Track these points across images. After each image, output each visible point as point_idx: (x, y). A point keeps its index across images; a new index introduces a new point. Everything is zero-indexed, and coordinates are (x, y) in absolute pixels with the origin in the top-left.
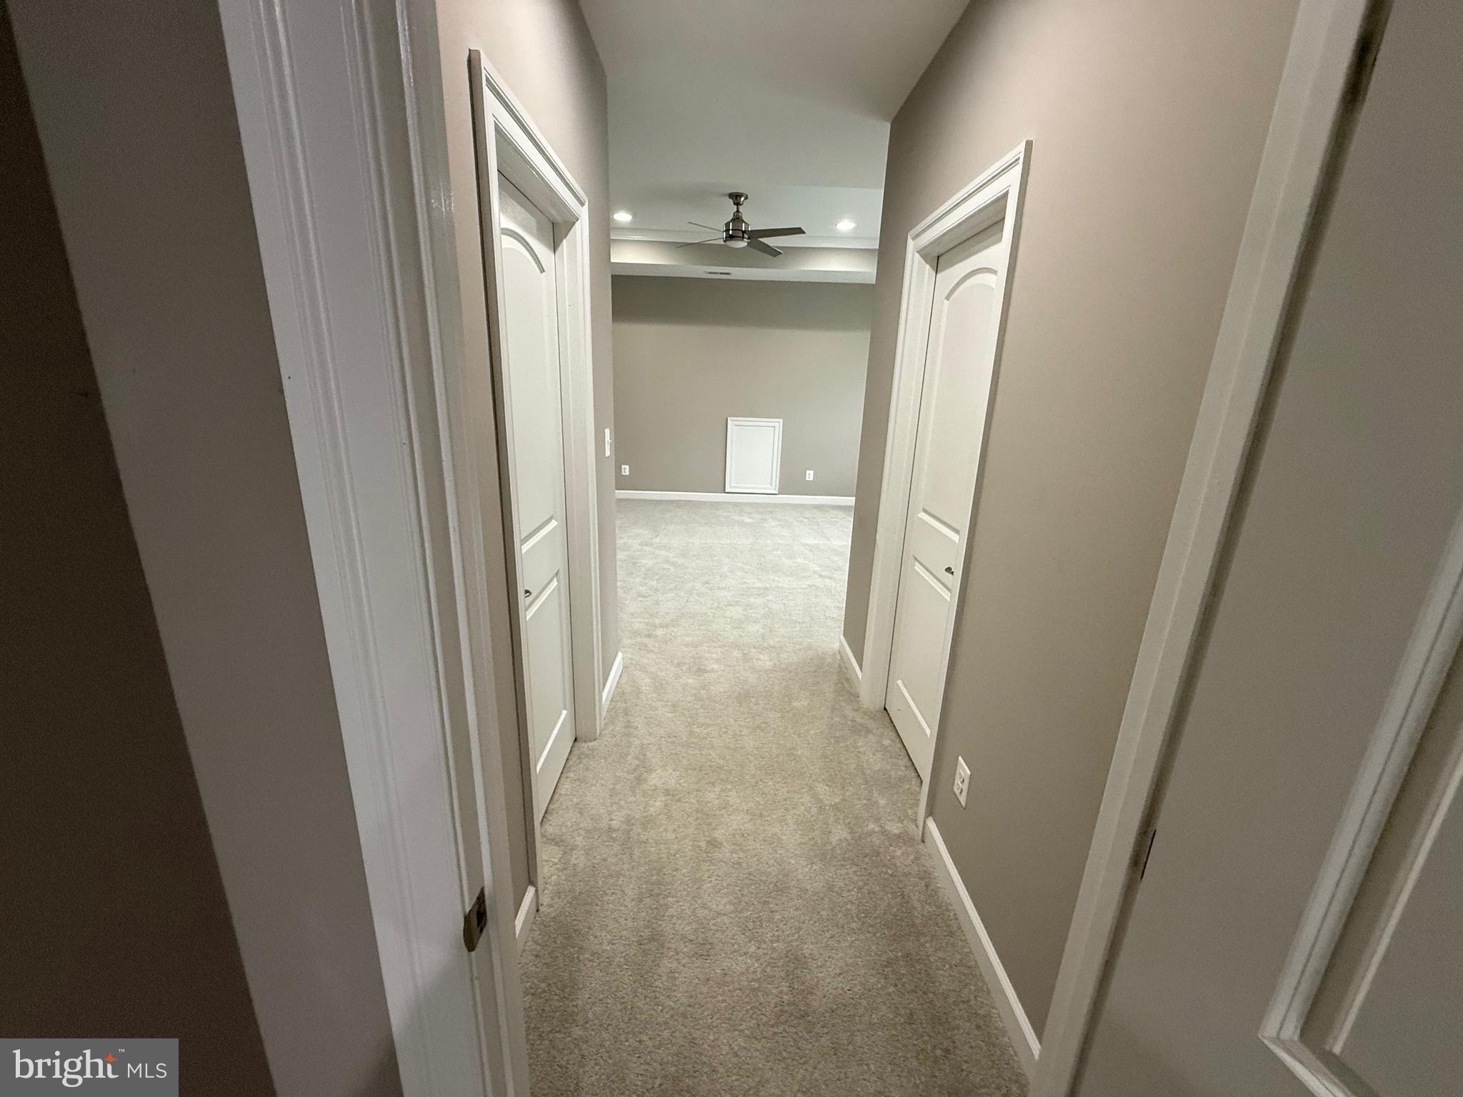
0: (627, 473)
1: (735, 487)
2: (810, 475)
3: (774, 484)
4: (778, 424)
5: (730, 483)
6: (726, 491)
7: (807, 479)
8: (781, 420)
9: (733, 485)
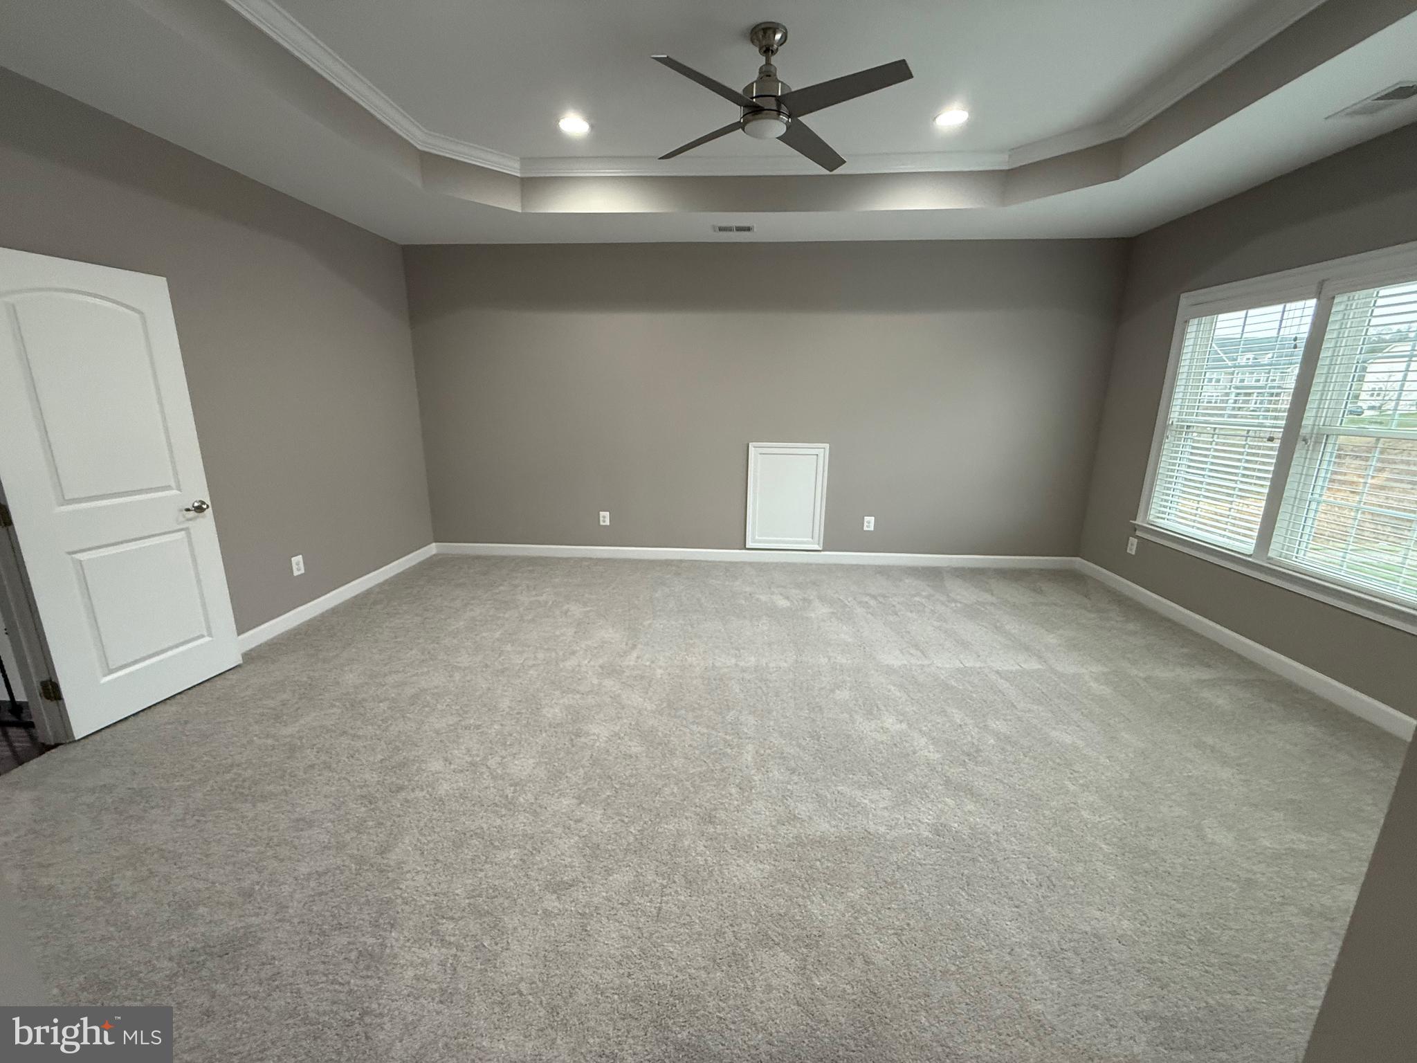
0: (608, 523)
1: (760, 542)
2: (869, 523)
3: (816, 535)
4: (822, 451)
5: (753, 537)
6: (749, 545)
7: (865, 529)
8: (827, 446)
9: (757, 537)
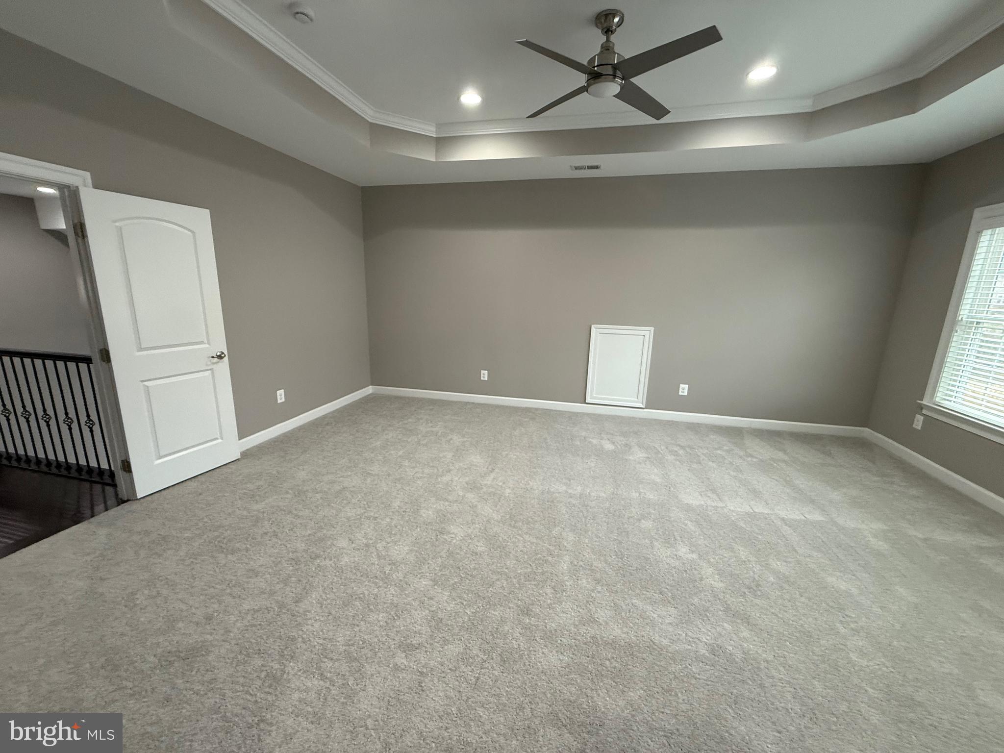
0: (486, 379)
1: (597, 398)
2: (684, 390)
3: (641, 396)
4: (647, 333)
5: (592, 395)
6: (588, 400)
7: (680, 394)
8: (652, 329)
9: (595, 395)
